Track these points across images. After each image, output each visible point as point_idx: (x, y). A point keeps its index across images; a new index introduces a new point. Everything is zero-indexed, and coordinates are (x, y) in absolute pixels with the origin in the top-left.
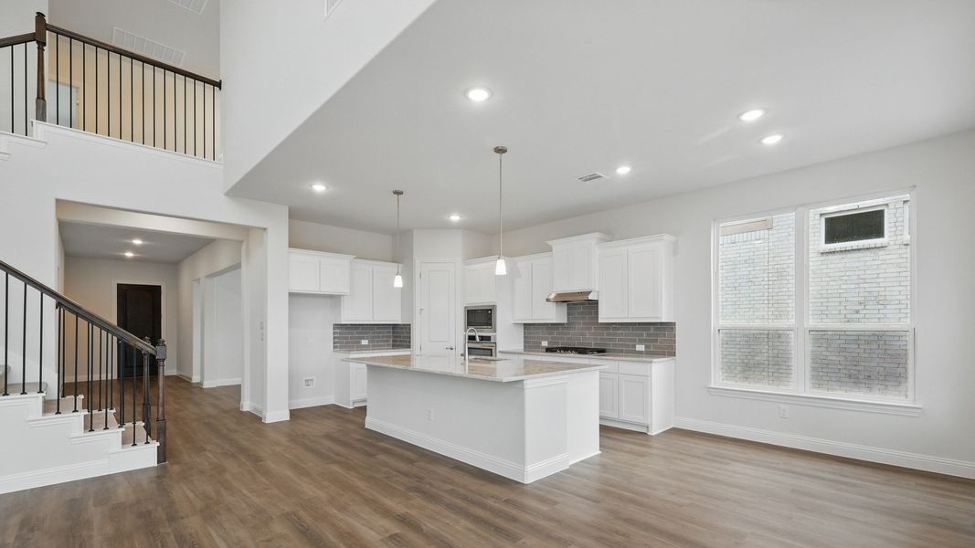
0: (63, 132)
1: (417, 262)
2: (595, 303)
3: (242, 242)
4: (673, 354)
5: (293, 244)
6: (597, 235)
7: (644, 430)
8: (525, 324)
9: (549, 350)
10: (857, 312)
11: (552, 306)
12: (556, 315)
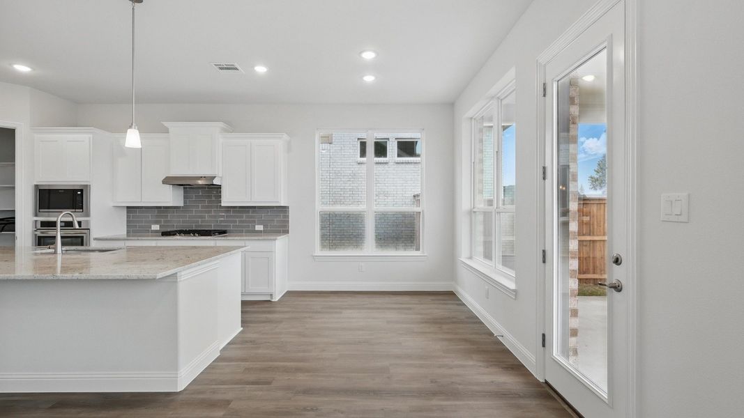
2: (219, 187)
4: (287, 232)
6: (221, 124)
7: (269, 298)
8: (128, 207)
9: (165, 234)
11: (169, 188)
12: (172, 197)
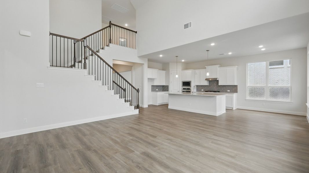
0: (115, 45)
1: (170, 70)
2: (218, 81)
3: (133, 66)
4: (237, 92)
5: (148, 67)
6: (219, 65)
7: (232, 109)
8: (197, 85)
9: (206, 91)
10: (277, 83)
12: (206, 83)
